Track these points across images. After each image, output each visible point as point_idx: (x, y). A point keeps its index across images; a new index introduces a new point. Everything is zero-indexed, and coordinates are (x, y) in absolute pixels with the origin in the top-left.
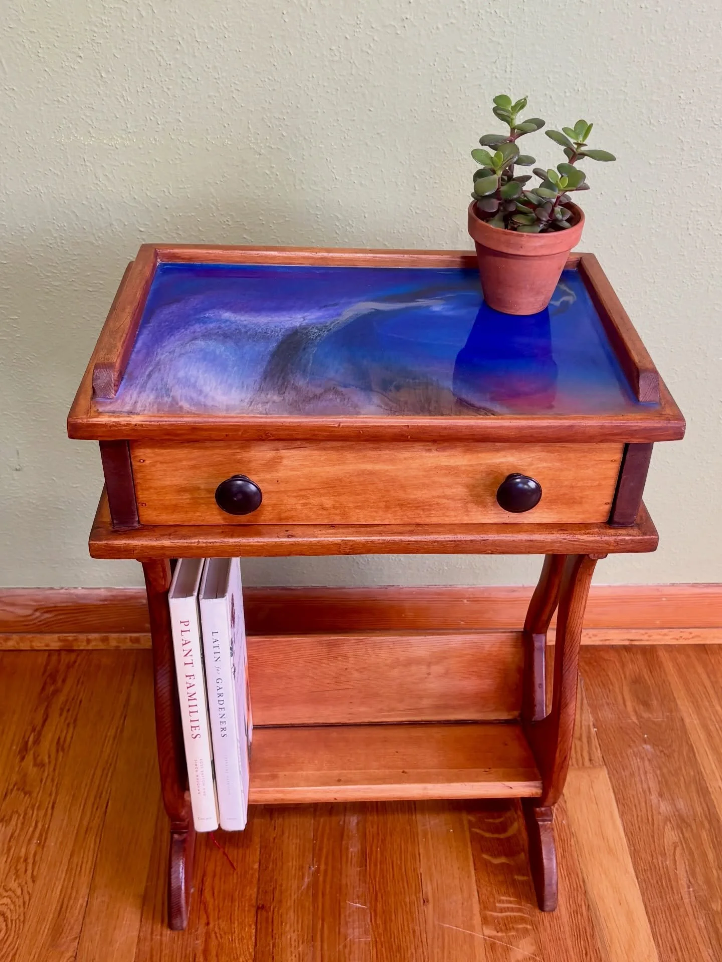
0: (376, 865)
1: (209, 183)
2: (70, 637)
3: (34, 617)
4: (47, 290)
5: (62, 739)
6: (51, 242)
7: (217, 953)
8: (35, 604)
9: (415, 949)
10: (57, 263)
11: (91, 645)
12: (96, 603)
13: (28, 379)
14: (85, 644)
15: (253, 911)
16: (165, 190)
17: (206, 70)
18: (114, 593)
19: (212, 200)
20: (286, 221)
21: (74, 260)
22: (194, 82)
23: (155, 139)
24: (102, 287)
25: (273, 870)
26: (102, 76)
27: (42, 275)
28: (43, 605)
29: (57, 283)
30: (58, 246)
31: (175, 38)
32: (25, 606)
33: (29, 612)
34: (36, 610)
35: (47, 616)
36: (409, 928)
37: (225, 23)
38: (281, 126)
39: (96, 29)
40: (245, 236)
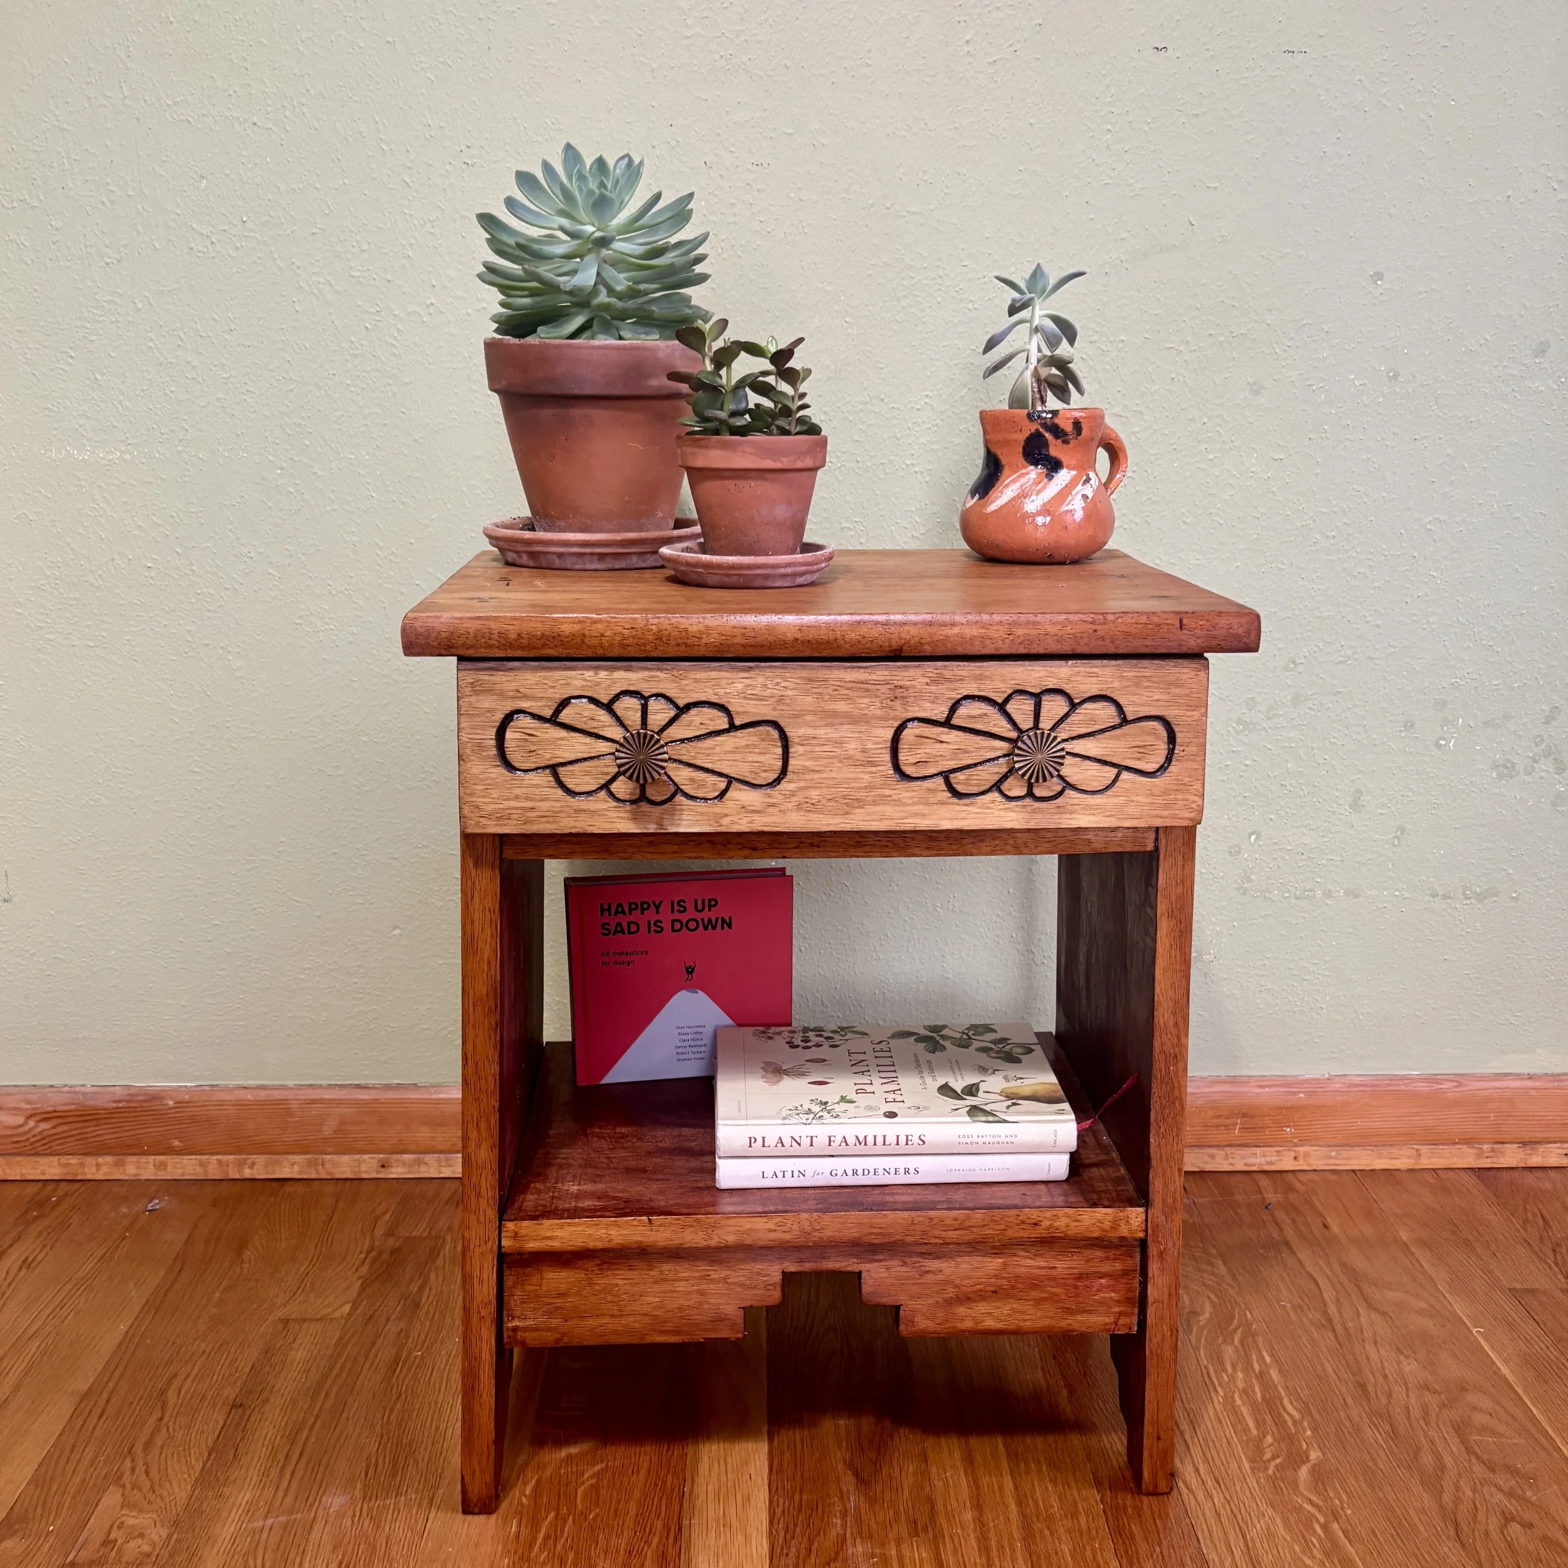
0: (410, 1369)
1: (225, 505)
2: (74, 1160)
3: (26, 1128)
4: (39, 646)
5: (30, 1259)
6: (43, 582)
7: (163, 1444)
8: (28, 1106)
9: (433, 1443)
10: (50, 610)
11: (101, 1172)
12: (107, 1105)
13: (19, 768)
14: (94, 1170)
15: (227, 1409)
16: (174, 514)
17: (213, 368)
18: (132, 1091)
19: (229, 527)
20: (318, 550)
21: (71, 605)
22: (199, 382)
23: (159, 452)
24: (104, 640)
25: (268, 1373)
26: (96, 379)
27: (33, 625)
28: (38, 1108)
29: (52, 637)
30: (52, 587)
31: (176, 333)
32: (15, 1110)
33: (20, 1120)
34: (29, 1118)
35: (44, 1126)
36: (431, 1425)
37: (230, 314)
38: (302, 434)
39: (88, 325)
40: (271, 571)
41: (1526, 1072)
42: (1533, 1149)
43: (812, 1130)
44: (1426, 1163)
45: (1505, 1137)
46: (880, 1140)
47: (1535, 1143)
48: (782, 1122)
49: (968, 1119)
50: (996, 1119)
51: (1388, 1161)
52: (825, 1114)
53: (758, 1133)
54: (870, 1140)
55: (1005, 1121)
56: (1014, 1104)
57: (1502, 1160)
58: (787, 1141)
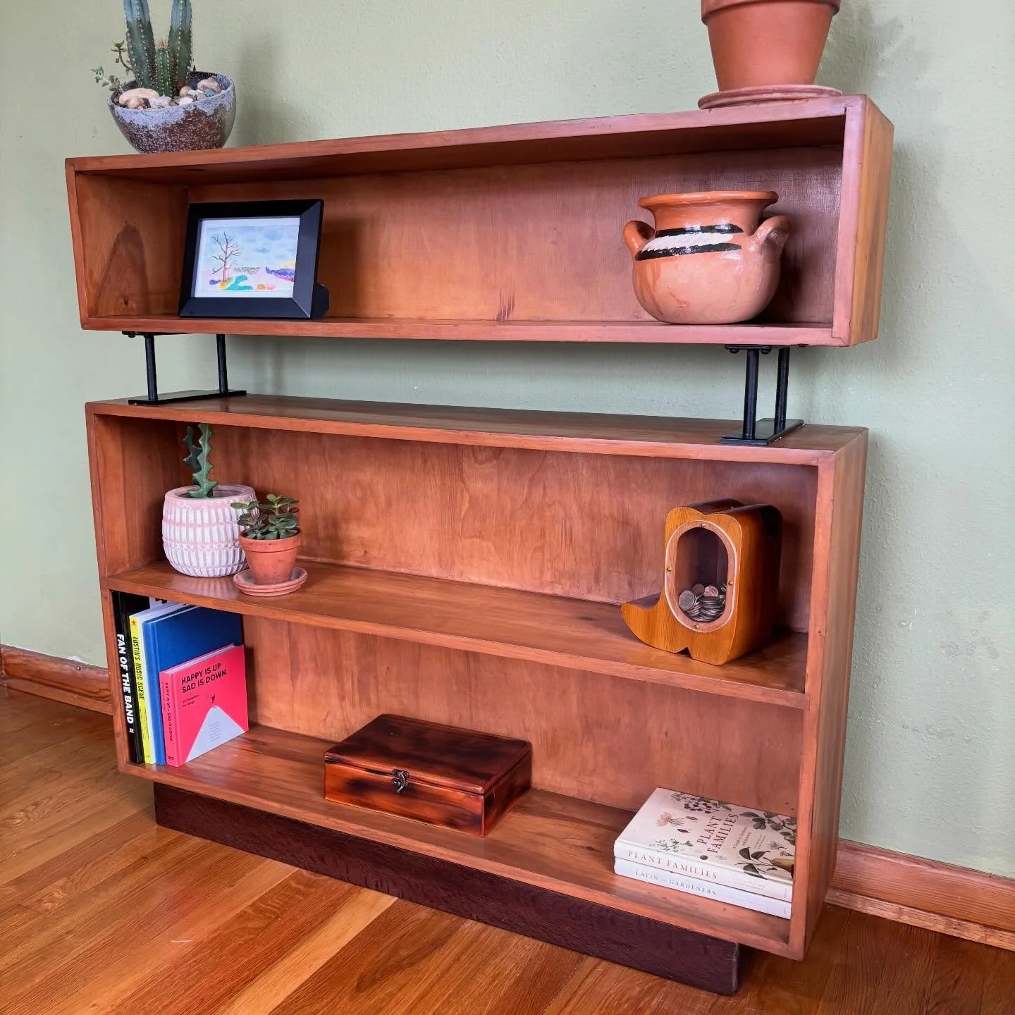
41: (989, 872)
42: (992, 932)
43: (660, 855)
44: (905, 919)
45: (970, 917)
46: (693, 870)
47: (995, 928)
48: (648, 847)
49: (743, 871)
50: (757, 874)
51: (878, 911)
52: (672, 849)
53: (634, 849)
54: (689, 869)
55: (761, 877)
56: (774, 869)
57: (966, 934)
58: (648, 858)
